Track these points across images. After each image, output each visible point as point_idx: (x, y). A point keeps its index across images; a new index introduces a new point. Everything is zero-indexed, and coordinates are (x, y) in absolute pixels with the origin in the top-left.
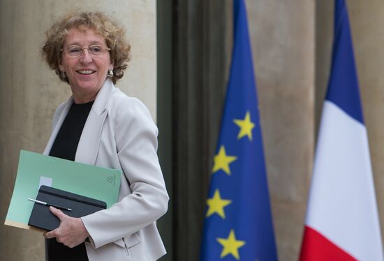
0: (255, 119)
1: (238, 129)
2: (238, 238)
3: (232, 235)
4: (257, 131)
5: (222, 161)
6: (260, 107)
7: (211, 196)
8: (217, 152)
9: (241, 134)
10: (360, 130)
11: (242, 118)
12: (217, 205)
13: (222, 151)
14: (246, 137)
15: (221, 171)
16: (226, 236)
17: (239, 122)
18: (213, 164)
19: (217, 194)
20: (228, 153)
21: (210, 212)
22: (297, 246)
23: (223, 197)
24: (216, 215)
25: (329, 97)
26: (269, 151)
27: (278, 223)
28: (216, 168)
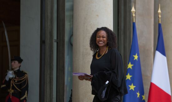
0: (138, 55)
1: (134, 58)
2: (134, 85)
3: (132, 84)
4: (139, 58)
5: (130, 66)
6: (139, 52)
7: (127, 75)
8: (129, 64)
9: (135, 59)
10: (165, 58)
11: (135, 55)
12: (129, 77)
13: (130, 63)
14: (136, 60)
15: (130, 68)
16: (131, 85)
17: (134, 56)
18: (128, 66)
19: (129, 74)
20: (131, 64)
21: (127, 79)
22: (149, 87)
23: (130, 75)
24: (128, 79)
25: (157, 50)
26: (142, 64)
27: (144, 82)
28: (128, 67)
